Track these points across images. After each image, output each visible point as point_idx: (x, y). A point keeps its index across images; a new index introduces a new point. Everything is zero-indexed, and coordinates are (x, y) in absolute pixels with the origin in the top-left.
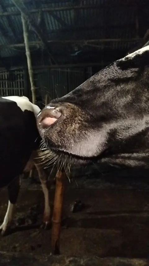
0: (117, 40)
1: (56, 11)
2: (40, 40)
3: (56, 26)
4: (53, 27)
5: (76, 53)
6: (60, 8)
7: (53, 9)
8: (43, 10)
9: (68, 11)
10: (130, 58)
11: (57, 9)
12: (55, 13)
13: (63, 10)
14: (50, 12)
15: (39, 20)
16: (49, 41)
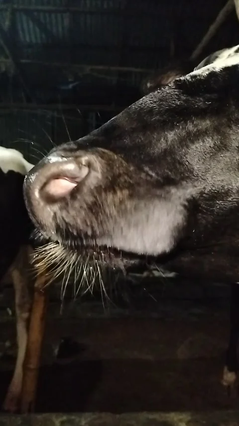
0: (138, 70)
1: (38, 11)
2: (7, 57)
3: (36, 38)
4: (30, 38)
5: (71, 86)
6: (45, 8)
7: (32, 7)
8: (15, 6)
9: (59, 15)
10: (199, 75)
11: (40, 7)
12: (36, 14)
13: (50, 12)
14: (28, 12)
15: (7, 23)
16: (23, 61)
